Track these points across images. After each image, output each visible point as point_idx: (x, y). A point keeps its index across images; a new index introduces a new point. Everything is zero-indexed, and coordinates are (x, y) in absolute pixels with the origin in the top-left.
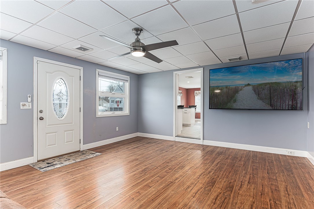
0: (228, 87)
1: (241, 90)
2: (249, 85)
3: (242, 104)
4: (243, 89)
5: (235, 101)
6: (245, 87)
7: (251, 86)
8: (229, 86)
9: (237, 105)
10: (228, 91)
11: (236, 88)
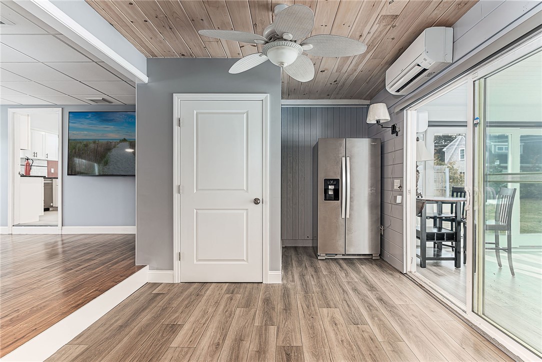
0: (97, 142)
1: (114, 147)
2: (125, 140)
3: (116, 168)
4: (117, 146)
5: (107, 163)
6: (120, 143)
7: (127, 143)
8: (98, 140)
9: (109, 168)
10: (96, 148)
11: (107, 143)
